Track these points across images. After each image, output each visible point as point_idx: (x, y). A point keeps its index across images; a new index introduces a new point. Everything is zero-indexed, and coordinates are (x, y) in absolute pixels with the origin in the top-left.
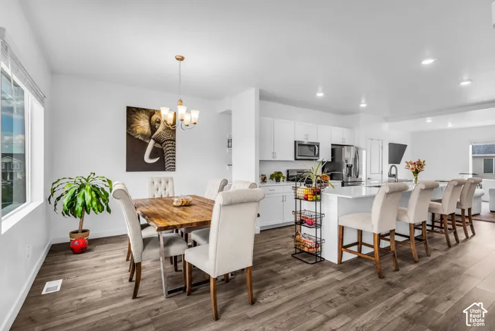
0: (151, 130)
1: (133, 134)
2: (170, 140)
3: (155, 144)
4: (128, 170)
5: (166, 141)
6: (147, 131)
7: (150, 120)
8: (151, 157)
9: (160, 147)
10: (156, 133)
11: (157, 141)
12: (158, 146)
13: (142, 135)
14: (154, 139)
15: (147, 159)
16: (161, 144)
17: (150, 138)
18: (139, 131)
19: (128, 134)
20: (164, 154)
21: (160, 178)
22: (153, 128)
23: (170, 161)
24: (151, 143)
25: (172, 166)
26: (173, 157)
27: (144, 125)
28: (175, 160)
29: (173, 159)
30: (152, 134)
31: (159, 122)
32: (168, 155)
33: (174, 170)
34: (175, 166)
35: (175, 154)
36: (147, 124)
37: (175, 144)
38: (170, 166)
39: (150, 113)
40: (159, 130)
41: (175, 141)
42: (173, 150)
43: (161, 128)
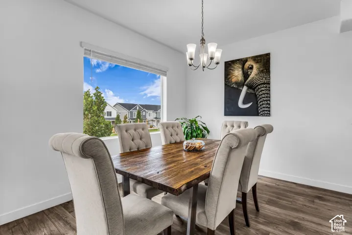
0: (244, 77)
1: (229, 84)
2: (264, 84)
3: (248, 89)
4: (225, 115)
5: (259, 85)
6: (240, 79)
7: (243, 69)
8: (244, 103)
9: (253, 92)
10: (249, 79)
11: (250, 87)
12: (251, 91)
13: (236, 83)
14: (246, 85)
15: (241, 105)
16: (254, 89)
17: (243, 85)
18: (234, 80)
19: (225, 84)
20: (257, 98)
21: (233, 122)
22: (246, 75)
23: (264, 106)
24: (244, 90)
25: (266, 111)
26: (267, 101)
27: (237, 74)
28: (269, 104)
29: (267, 104)
30: (245, 81)
31: (252, 68)
32: (262, 100)
33: (269, 115)
34: (269, 111)
35: (270, 97)
36: (241, 72)
37: (269, 87)
38: (264, 111)
39: (243, 61)
40: (251, 77)
41: (269, 84)
42: (267, 94)
43: (254, 73)
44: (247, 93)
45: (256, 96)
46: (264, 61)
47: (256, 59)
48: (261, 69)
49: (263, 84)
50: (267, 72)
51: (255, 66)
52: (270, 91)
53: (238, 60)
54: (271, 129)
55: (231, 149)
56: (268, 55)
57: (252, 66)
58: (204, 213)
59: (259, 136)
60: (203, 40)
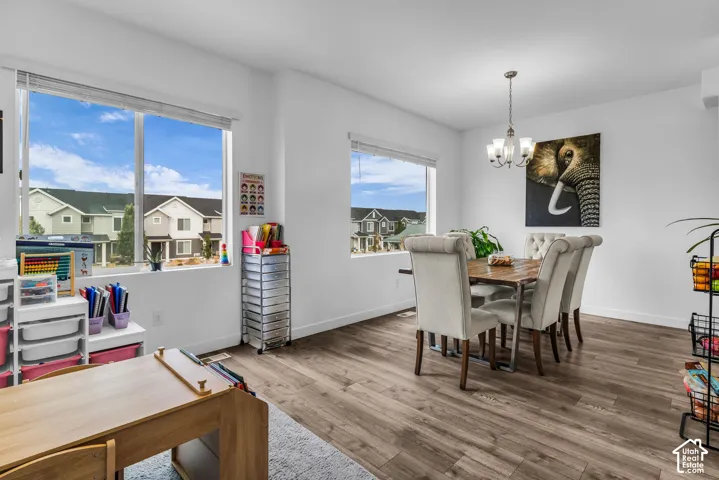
0: (559, 168)
1: (534, 179)
2: (590, 178)
3: (564, 187)
4: (527, 225)
5: (583, 180)
6: (552, 171)
7: (557, 156)
8: (558, 206)
9: (573, 191)
10: (567, 171)
11: (568, 183)
12: (570, 189)
13: (546, 177)
14: (562, 181)
15: (552, 210)
16: (574, 187)
17: (557, 181)
18: (542, 172)
19: (528, 179)
20: (579, 201)
21: (543, 234)
22: (561, 165)
23: (590, 211)
24: (559, 187)
25: (593, 218)
26: (594, 204)
27: (548, 164)
28: (598, 209)
29: (594, 208)
30: (560, 174)
31: (571, 155)
32: (586, 202)
33: (597, 224)
34: (598, 219)
35: (599, 199)
36: (553, 161)
37: (598, 184)
38: (589, 219)
39: (557, 145)
40: (570, 167)
41: (598, 179)
42: (595, 194)
43: (574, 163)
44: (563, 192)
45: (577, 196)
46: (591, 146)
47: (578, 141)
48: (586, 157)
49: (588, 179)
50: (594, 161)
51: (576, 152)
52: (599, 189)
53: (549, 142)
54: (599, 242)
55: (560, 254)
56: (597, 137)
57: (572, 152)
58: (531, 316)
59: (585, 247)
60: (511, 130)
